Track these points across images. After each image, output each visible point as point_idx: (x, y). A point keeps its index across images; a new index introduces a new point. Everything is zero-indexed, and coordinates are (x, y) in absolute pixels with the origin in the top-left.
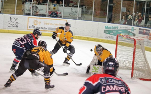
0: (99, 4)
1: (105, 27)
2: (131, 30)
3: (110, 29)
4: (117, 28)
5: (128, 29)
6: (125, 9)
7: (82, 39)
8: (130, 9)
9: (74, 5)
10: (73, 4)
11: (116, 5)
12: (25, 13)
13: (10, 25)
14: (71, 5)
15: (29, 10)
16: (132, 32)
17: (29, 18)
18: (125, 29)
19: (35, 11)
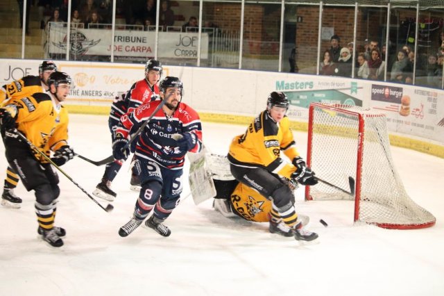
0: (256, 21)
1: (275, 85)
2: (350, 90)
3: (290, 90)
4: (311, 84)
5: (340, 87)
6: (329, 32)
7: (215, 119)
8: (344, 30)
11: (304, 21)
12: (50, 54)
14: (179, 25)
15: (60, 45)
16: (354, 95)
17: (61, 66)
18: (331, 88)
19: (78, 48)
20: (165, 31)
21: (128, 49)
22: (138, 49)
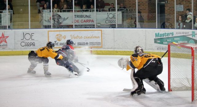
0: (144, 4)
1: (155, 35)
2: (191, 36)
3: (162, 37)
4: (172, 34)
5: (187, 34)
6: (181, 7)
7: (126, 54)
8: (188, 6)
9: (111, 8)
10: (109, 7)
11: (168, 3)
12: (44, 26)
13: (23, 44)
14: (107, 8)
15: (49, 21)
16: (194, 38)
17: (49, 31)
18: (182, 35)
19: (57, 22)
20: (100, 11)
21: (82, 21)
22: (87, 21)
